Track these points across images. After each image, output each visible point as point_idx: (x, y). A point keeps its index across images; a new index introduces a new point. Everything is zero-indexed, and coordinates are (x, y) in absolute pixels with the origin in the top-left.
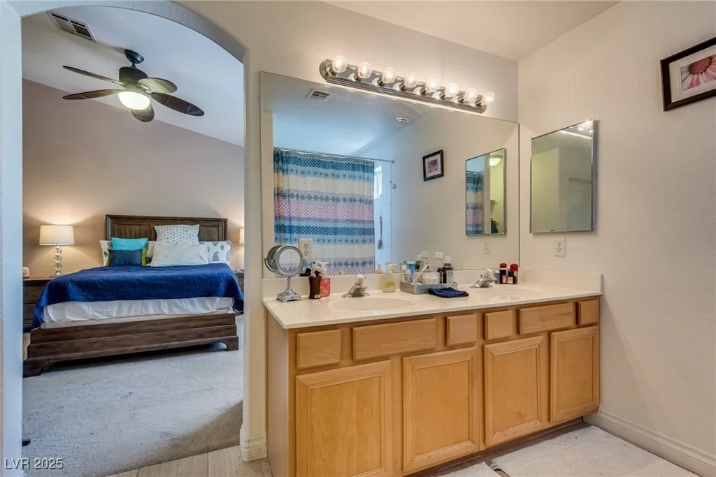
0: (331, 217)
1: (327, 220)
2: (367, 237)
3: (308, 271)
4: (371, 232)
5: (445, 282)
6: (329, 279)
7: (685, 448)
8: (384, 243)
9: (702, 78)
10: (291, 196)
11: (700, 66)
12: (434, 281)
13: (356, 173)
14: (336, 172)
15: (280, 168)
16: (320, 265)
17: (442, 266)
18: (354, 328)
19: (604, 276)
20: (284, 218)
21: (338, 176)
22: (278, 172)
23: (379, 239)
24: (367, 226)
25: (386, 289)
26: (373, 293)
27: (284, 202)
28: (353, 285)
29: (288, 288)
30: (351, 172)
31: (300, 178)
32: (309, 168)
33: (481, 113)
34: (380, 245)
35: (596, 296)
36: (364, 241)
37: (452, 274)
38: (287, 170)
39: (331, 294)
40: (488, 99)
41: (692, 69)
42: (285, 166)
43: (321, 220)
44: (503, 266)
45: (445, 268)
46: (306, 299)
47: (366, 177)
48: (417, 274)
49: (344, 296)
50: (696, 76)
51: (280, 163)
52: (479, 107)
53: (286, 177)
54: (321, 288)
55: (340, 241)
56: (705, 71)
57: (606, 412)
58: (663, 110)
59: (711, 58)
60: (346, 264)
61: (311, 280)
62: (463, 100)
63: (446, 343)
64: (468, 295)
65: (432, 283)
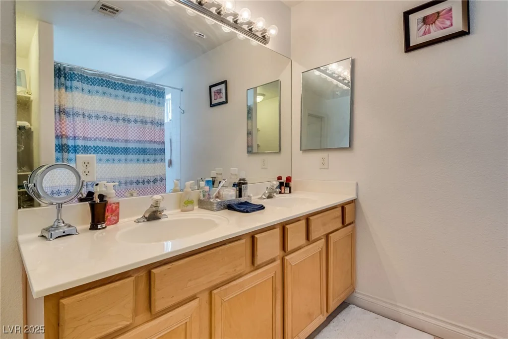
0: (121, 137)
1: (118, 140)
2: (158, 157)
3: (90, 194)
4: (163, 151)
5: (240, 196)
6: (118, 203)
7: (418, 313)
8: (173, 162)
9: (432, 28)
10: (76, 114)
11: (431, 18)
12: (231, 196)
13: (148, 97)
14: (127, 94)
15: (63, 84)
16: (106, 187)
17: (237, 181)
18: (153, 271)
19: (359, 184)
20: (67, 137)
21: (129, 98)
22: (59, 88)
23: (169, 158)
24: (157, 146)
25: (185, 208)
26: (171, 214)
27: (67, 121)
28: (148, 207)
29: (58, 219)
30: (142, 95)
31: (87, 96)
32: (96, 88)
33: (265, 44)
34: (170, 163)
35: (353, 200)
36: (155, 161)
37: (246, 188)
38: (71, 88)
39: (120, 220)
40: (272, 32)
41: (425, 20)
42: (68, 83)
43: (111, 140)
44: (279, 178)
45: (240, 183)
46: (84, 231)
47: (157, 101)
48: (215, 191)
49: (138, 221)
50: (428, 26)
51: (62, 79)
52: (264, 39)
53: (69, 94)
54: (107, 214)
55: (131, 160)
56: (434, 22)
57: (360, 292)
58: (404, 51)
59: (438, 13)
60: (138, 182)
61: (93, 206)
62: (252, 29)
63: (253, 263)
64: (264, 208)
65: (230, 199)
